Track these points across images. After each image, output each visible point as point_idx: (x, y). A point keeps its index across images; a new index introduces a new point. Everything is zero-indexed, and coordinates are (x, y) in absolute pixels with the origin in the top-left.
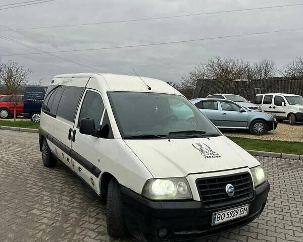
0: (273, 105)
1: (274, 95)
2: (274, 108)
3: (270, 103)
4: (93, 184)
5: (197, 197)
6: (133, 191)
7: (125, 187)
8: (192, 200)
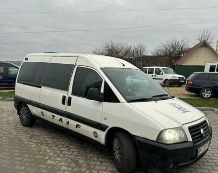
0: (154, 74)
1: (155, 67)
2: (155, 76)
3: (153, 73)
4: (96, 137)
5: (190, 139)
6: (147, 139)
7: (138, 137)
8: (187, 141)
